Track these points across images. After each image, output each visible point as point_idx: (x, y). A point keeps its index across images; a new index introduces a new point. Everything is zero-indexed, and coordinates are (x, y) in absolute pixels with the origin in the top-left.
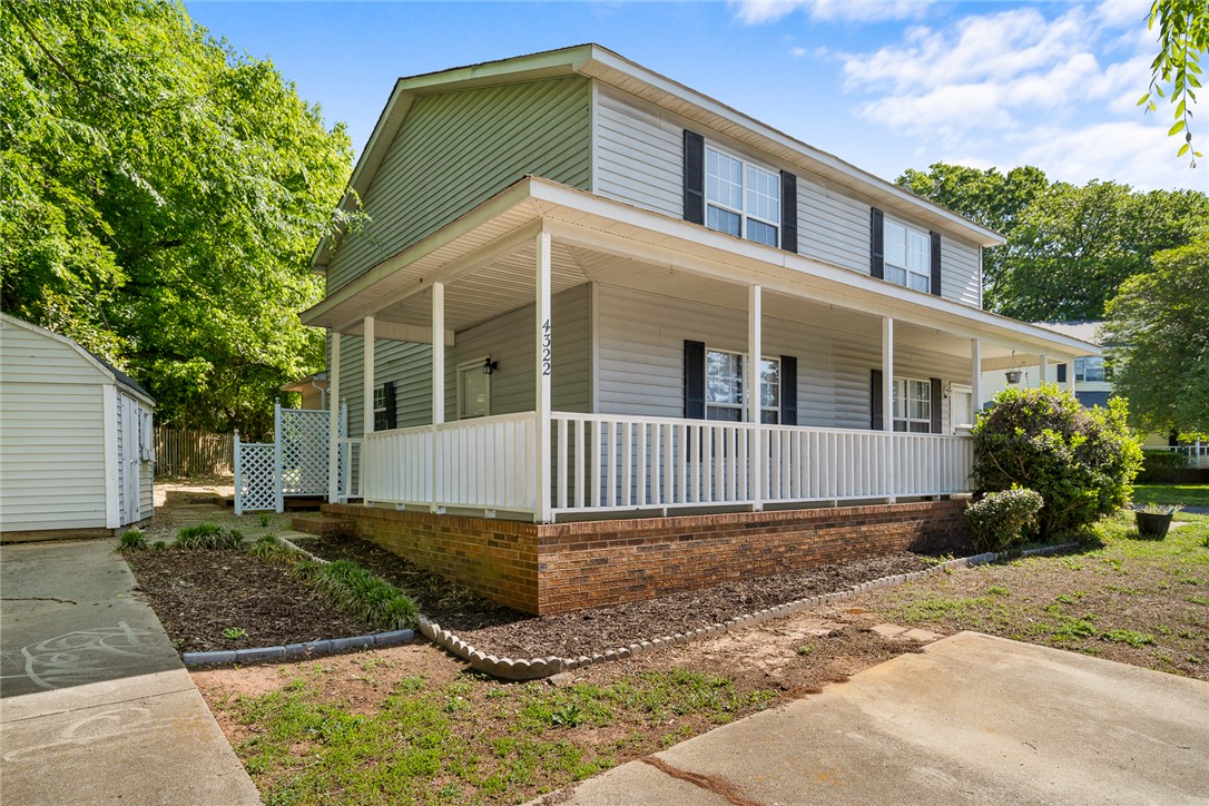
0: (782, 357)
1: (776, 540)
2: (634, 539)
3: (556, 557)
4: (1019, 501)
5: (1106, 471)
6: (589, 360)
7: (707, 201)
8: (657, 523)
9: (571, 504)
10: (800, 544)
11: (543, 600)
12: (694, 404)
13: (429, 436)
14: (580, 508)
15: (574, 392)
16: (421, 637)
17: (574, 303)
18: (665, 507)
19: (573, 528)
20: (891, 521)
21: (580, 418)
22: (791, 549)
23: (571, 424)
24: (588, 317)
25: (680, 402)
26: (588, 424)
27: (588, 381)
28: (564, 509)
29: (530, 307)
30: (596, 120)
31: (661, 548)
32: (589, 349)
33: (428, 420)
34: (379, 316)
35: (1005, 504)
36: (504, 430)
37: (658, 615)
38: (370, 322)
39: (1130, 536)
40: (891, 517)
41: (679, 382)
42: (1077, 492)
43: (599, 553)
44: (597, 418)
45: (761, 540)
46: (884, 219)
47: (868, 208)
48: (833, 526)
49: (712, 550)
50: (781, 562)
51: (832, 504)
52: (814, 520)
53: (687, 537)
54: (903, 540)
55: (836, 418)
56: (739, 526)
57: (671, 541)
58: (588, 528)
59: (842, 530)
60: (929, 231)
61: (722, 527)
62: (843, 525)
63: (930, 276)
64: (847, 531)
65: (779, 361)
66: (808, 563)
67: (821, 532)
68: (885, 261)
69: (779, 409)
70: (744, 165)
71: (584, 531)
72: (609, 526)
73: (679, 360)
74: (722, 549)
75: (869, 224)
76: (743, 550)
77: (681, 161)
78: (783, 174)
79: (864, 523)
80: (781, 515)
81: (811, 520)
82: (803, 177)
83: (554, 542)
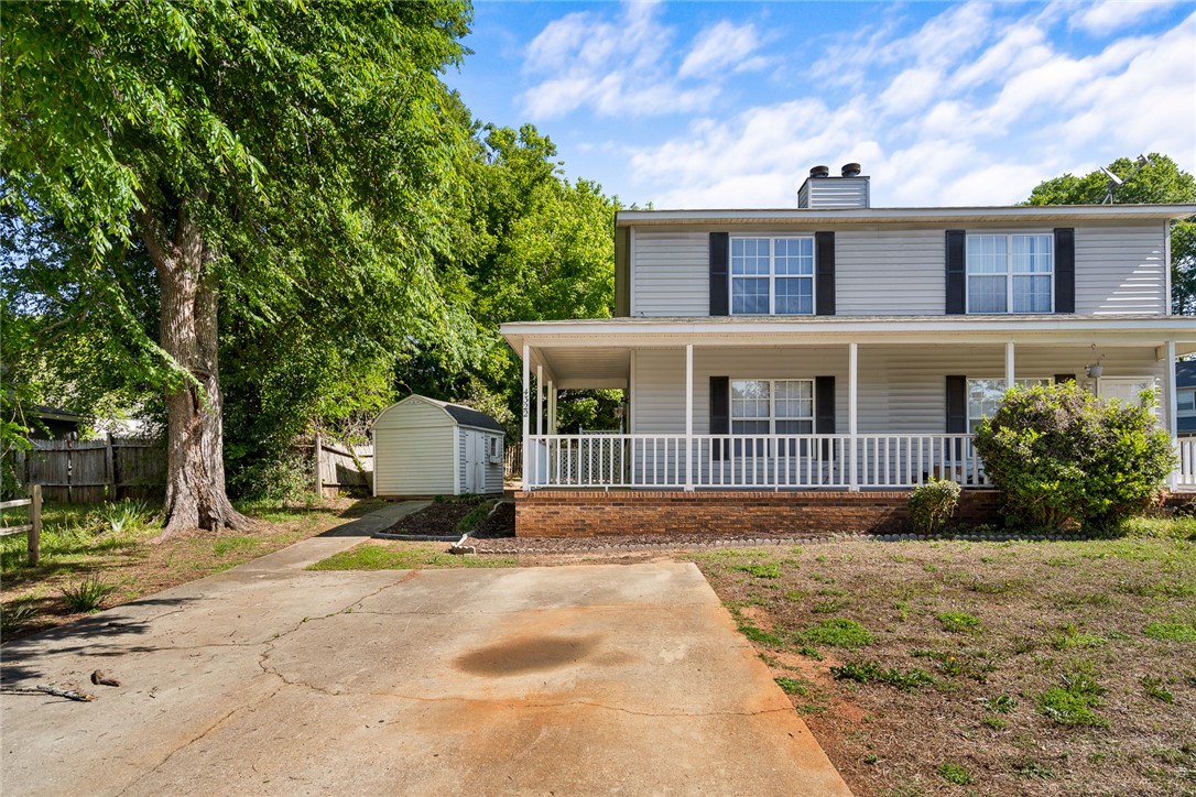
0: (817, 378)
1: (700, 511)
2: (578, 503)
3: (527, 509)
7: (732, 276)
10: (727, 516)
11: (518, 529)
12: (718, 418)
20: (846, 505)
22: (717, 518)
30: (633, 250)
31: (598, 509)
41: (708, 405)
45: (685, 511)
46: (967, 236)
47: (942, 232)
48: (766, 505)
49: (641, 513)
50: (706, 527)
51: (773, 489)
52: (743, 500)
53: (619, 505)
54: (864, 522)
55: (891, 422)
56: (666, 500)
57: (606, 505)
58: (546, 495)
59: (777, 509)
60: (1052, 229)
61: (649, 499)
62: (779, 505)
63: (1053, 273)
64: (785, 510)
65: (814, 381)
66: (736, 529)
67: (751, 509)
68: (968, 274)
69: (814, 418)
70: (772, 240)
71: (543, 496)
72: (560, 494)
73: (706, 391)
74: (650, 513)
75: (942, 247)
76: (668, 515)
77: (707, 255)
78: (818, 234)
79: (806, 505)
80: (705, 495)
81: (740, 500)
82: (844, 230)
83: (526, 501)
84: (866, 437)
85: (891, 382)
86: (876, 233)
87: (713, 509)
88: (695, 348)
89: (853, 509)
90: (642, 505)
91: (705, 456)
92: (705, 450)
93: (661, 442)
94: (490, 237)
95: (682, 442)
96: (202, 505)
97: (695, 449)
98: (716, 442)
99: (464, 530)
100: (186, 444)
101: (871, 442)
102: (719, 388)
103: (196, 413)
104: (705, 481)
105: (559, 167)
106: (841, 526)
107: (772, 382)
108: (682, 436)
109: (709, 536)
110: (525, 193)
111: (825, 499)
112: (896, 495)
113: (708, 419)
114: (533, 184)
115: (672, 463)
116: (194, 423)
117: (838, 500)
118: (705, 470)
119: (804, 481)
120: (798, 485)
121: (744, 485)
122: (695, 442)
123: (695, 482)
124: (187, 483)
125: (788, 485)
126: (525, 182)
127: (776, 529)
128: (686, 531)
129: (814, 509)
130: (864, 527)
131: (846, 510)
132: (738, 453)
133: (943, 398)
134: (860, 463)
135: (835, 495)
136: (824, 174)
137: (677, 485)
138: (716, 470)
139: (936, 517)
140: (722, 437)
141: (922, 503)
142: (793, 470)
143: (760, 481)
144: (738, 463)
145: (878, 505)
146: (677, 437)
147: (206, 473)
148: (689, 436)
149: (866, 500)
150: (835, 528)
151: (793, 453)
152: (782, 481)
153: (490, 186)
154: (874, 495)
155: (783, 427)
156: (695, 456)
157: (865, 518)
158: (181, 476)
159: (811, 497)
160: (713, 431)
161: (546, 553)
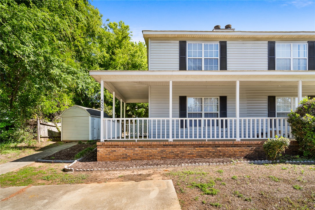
1: (175, 150)
2: (124, 146)
3: (102, 149)
7: (188, 58)
10: (186, 151)
11: (98, 158)
20: (235, 147)
22: (182, 153)
30: (150, 47)
31: (132, 149)
41: (178, 107)
43: (113, 149)
45: (170, 149)
46: (276, 44)
47: (267, 42)
48: (203, 147)
49: (150, 151)
50: (178, 156)
51: (205, 140)
52: (193, 145)
53: (141, 147)
54: (242, 154)
55: (248, 113)
56: (161, 145)
57: (136, 147)
58: (110, 143)
59: (207, 148)
60: (307, 42)
61: (154, 145)
62: (208, 147)
63: (307, 58)
64: (210, 149)
65: (219, 98)
66: (190, 157)
67: (196, 149)
68: (276, 58)
69: (219, 112)
70: (203, 44)
71: (109, 144)
72: (116, 143)
73: (178, 102)
74: (154, 151)
75: (267, 47)
76: (162, 151)
77: (178, 50)
78: (221, 42)
79: (219, 147)
80: (177, 143)
81: (192, 145)
82: (230, 41)
83: (103, 145)
84: (243, 119)
85: (247, 98)
86: (242, 42)
87: (180, 149)
88: (173, 82)
89: (238, 148)
90: (151, 147)
91: (177, 127)
92: (177, 124)
93: (159, 121)
94: (107, 54)
95: (168, 121)
97: (173, 124)
98: (182, 121)
99: (77, 158)
101: (245, 121)
102: (183, 100)
104: (177, 137)
105: (131, 34)
106: (234, 156)
107: (203, 98)
108: (168, 119)
109: (179, 160)
110: (120, 42)
111: (227, 144)
112: (256, 142)
113: (178, 112)
114: (122, 40)
115: (163, 129)
117: (232, 144)
118: (177, 132)
119: (218, 137)
120: (216, 138)
121: (193, 138)
122: (173, 121)
123: (173, 137)
125: (211, 138)
126: (120, 38)
127: (207, 157)
128: (169, 158)
129: (222, 148)
130: (243, 155)
131: (235, 149)
132: (191, 125)
133: (267, 104)
134: (240, 129)
135: (231, 143)
136: (219, 28)
137: (166, 139)
138: (182, 132)
139: (278, 153)
140: (184, 119)
141: (271, 147)
142: (213, 132)
143: (200, 137)
144: (191, 129)
145: (248, 146)
146: (166, 119)
148: (171, 119)
149: (243, 144)
150: (230, 156)
151: (213, 125)
152: (209, 137)
153: (107, 37)
154: (247, 142)
155: (207, 115)
156: (173, 127)
157: (243, 152)
159: (221, 143)
160: (180, 117)
161: (106, 171)
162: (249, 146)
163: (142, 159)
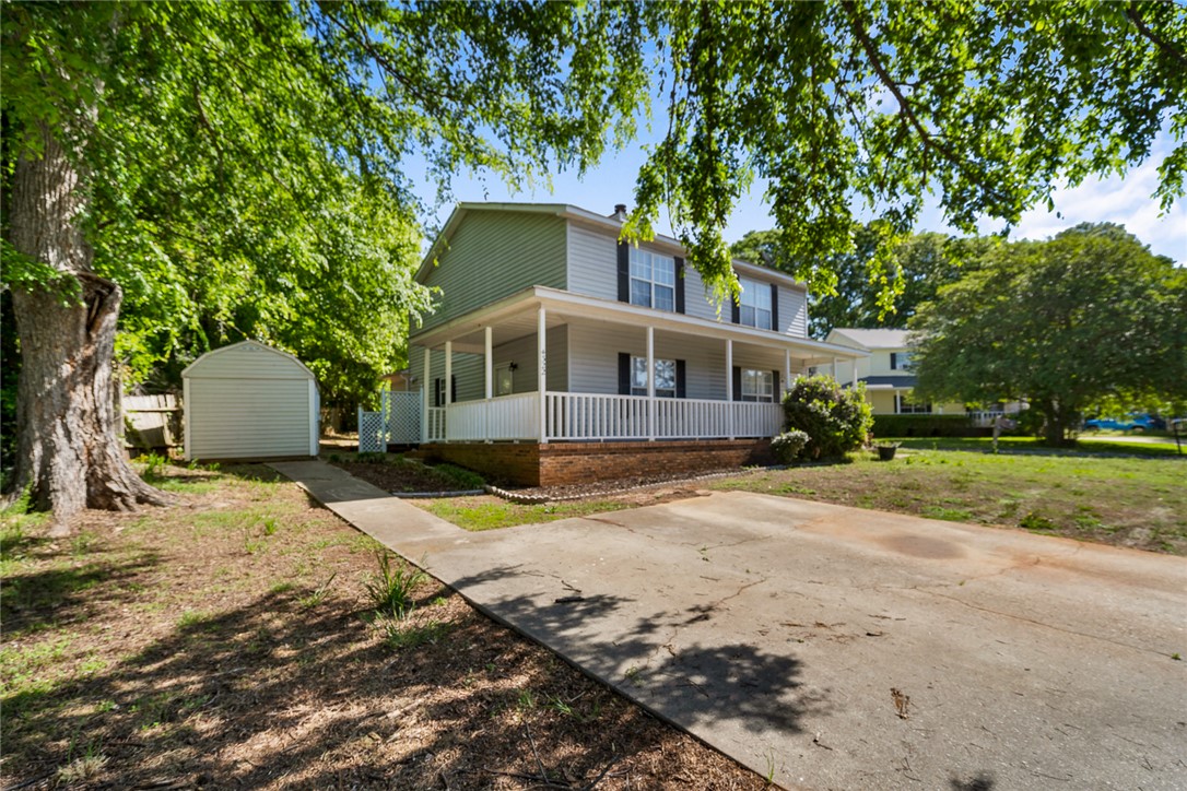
1: (662, 457)
2: (586, 452)
3: (548, 460)
4: (796, 437)
5: (849, 422)
6: (566, 364)
7: (631, 277)
8: (597, 446)
9: (555, 435)
11: (542, 480)
12: (625, 386)
13: (484, 405)
14: (560, 437)
15: (558, 381)
16: (487, 492)
17: (558, 333)
18: (602, 438)
19: (556, 446)
20: (730, 449)
21: (560, 395)
22: (670, 461)
23: (555, 398)
24: (566, 342)
25: (617, 386)
26: (563, 398)
27: (566, 375)
28: (552, 437)
29: (535, 335)
30: (569, 239)
31: (600, 457)
32: (566, 359)
33: (484, 396)
34: (453, 341)
35: (789, 438)
36: (522, 401)
37: (595, 487)
38: (449, 345)
39: (873, 459)
40: (731, 447)
41: (616, 375)
42: (831, 433)
43: (568, 458)
44: (568, 395)
45: (653, 456)
46: (740, 279)
52: (684, 447)
54: (738, 460)
59: (700, 453)
60: (770, 284)
63: (771, 310)
64: (703, 454)
65: (675, 362)
66: (680, 469)
68: (740, 303)
69: (675, 389)
71: (561, 448)
73: (616, 364)
74: (632, 460)
76: (643, 461)
77: (616, 257)
78: (676, 259)
79: (713, 450)
83: (547, 453)
87: (668, 454)
88: (655, 330)
96: (93, 474)
100: (72, 382)
101: (738, 406)
103: (88, 338)
112: (751, 441)
116: (85, 352)
124: (70, 440)
129: (717, 452)
147: (100, 426)
148: (652, 398)
154: (743, 442)
157: (739, 457)
158: (60, 431)
162: (744, 447)
163: (615, 477)
